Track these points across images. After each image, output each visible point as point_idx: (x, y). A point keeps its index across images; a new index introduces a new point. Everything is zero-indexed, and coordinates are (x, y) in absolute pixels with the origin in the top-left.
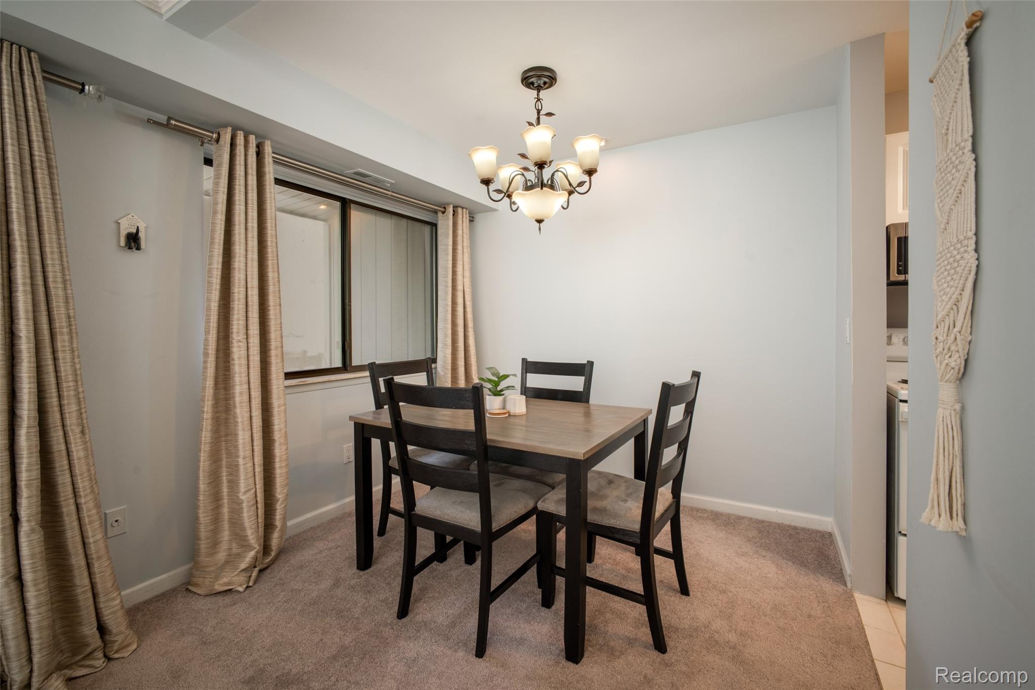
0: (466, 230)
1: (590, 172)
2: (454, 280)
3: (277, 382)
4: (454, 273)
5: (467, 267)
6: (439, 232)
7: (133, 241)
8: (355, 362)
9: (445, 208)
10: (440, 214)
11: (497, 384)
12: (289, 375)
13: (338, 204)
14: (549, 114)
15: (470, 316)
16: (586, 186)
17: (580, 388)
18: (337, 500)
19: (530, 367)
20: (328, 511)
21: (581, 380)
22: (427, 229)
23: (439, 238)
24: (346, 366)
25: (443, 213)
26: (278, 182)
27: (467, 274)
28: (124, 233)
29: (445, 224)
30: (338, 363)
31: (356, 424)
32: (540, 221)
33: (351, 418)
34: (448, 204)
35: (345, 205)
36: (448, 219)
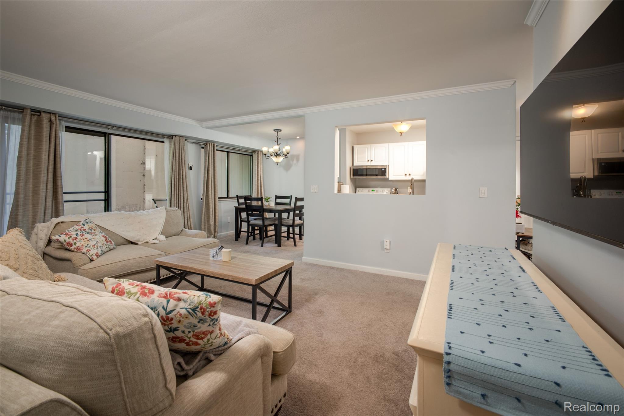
0: (261, 158)
1: (288, 153)
2: (258, 173)
3: (217, 199)
4: (258, 171)
5: (262, 169)
6: (254, 159)
7: (191, 167)
8: (230, 196)
9: (255, 152)
10: (254, 153)
11: (268, 200)
12: (219, 198)
13: (226, 153)
14: (280, 139)
15: (262, 183)
16: (287, 156)
17: (289, 202)
18: (226, 232)
19: (277, 197)
20: (224, 234)
21: (289, 200)
22: (249, 156)
23: (254, 160)
24: (228, 197)
25: (255, 153)
26: (217, 150)
27: (262, 171)
28: (189, 166)
29: (255, 156)
30: (226, 196)
31: (235, 208)
32: (277, 163)
33: (234, 207)
34: (256, 151)
35: (228, 152)
36: (256, 155)
